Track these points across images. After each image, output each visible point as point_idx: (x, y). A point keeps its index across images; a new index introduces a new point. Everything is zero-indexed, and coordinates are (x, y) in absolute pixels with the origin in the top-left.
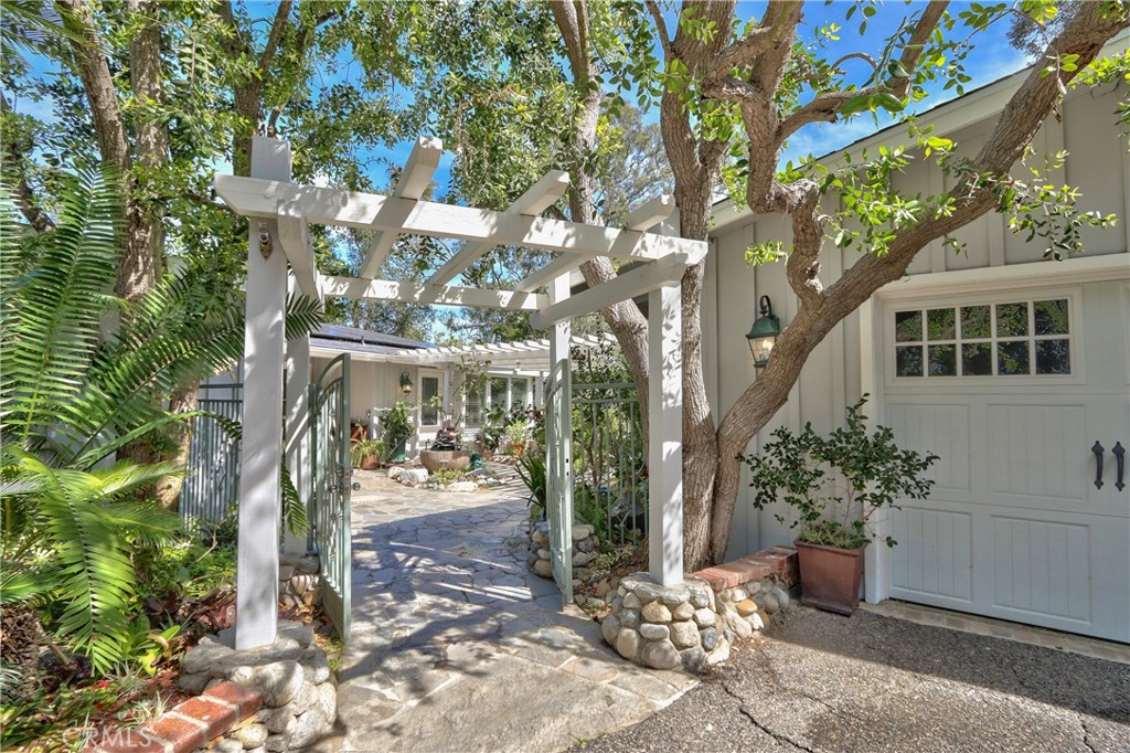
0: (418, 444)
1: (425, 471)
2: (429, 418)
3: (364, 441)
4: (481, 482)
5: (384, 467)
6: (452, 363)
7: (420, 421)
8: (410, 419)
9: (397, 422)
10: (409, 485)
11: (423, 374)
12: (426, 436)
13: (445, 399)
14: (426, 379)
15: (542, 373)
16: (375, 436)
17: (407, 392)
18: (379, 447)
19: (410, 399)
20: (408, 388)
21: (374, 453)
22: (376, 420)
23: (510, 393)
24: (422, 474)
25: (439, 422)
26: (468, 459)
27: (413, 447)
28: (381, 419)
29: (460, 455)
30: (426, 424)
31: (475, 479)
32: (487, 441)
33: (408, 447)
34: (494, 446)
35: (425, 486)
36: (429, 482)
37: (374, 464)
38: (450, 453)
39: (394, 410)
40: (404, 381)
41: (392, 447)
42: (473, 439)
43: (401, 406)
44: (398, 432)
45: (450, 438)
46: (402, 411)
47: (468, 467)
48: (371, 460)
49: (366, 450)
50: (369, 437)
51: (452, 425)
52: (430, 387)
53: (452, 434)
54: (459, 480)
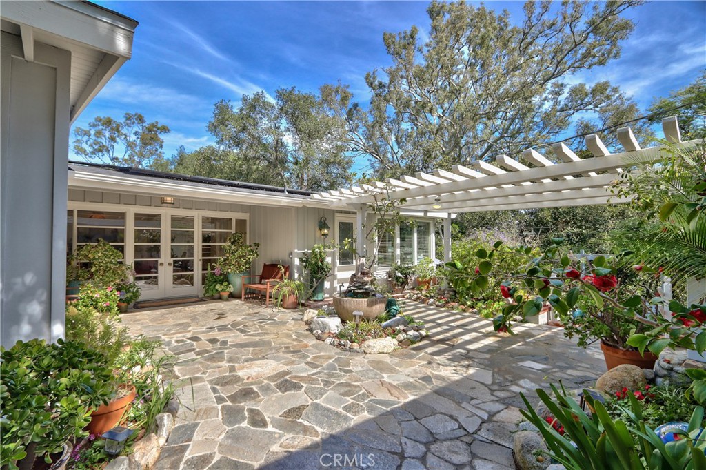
0: (336, 282)
1: (337, 320)
2: (346, 257)
3: (286, 281)
4: (402, 336)
5: (303, 305)
6: (364, 204)
7: (338, 262)
8: (328, 260)
9: (316, 263)
10: (319, 338)
11: (340, 218)
12: (343, 275)
13: (359, 241)
14: (342, 223)
15: (449, 214)
16: (296, 275)
17: (324, 235)
18: (298, 287)
19: (328, 241)
20: (326, 231)
21: (293, 293)
22: (297, 262)
23: (416, 235)
24: (334, 323)
25: (354, 261)
26: (384, 306)
27: (332, 284)
28: (301, 260)
29: (375, 303)
30: (343, 263)
31: (394, 334)
32: (397, 278)
33: (327, 285)
34: (404, 283)
35: (337, 341)
36: (341, 335)
37: (294, 303)
38: (364, 301)
39: (314, 251)
40: (322, 225)
41: (311, 287)
42: (385, 276)
43: (319, 248)
44: (317, 271)
45: (364, 284)
46: (320, 252)
47: (384, 314)
48: (291, 299)
49: (286, 290)
50: (291, 277)
51: (366, 270)
52: (346, 230)
53: (366, 279)
54: (376, 336)
